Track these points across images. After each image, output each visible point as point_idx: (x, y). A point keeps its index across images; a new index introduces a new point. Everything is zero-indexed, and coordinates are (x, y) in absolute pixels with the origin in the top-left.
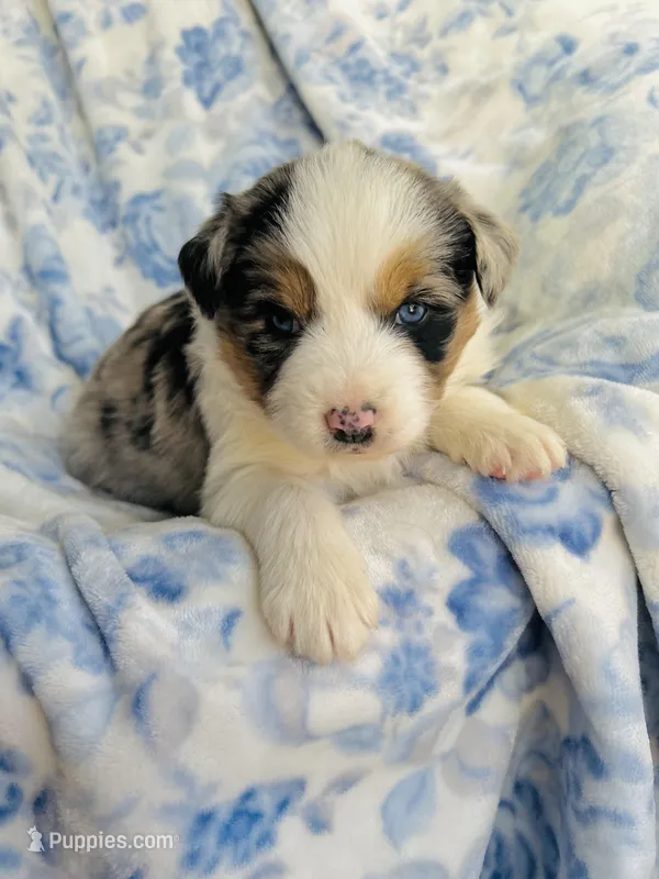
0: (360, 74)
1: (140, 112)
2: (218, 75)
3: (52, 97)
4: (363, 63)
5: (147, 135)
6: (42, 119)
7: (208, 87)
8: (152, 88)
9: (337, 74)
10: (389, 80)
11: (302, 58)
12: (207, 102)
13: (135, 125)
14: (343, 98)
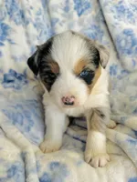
0: (121, 10)
1: (63, 15)
2: (83, 7)
3: (42, 8)
4: (122, 7)
5: (64, 22)
6: (39, 14)
7: (80, 10)
8: (66, 9)
9: (114, 9)
10: (129, 12)
11: (106, 4)
12: (79, 15)
13: (61, 19)
14: (115, 17)
